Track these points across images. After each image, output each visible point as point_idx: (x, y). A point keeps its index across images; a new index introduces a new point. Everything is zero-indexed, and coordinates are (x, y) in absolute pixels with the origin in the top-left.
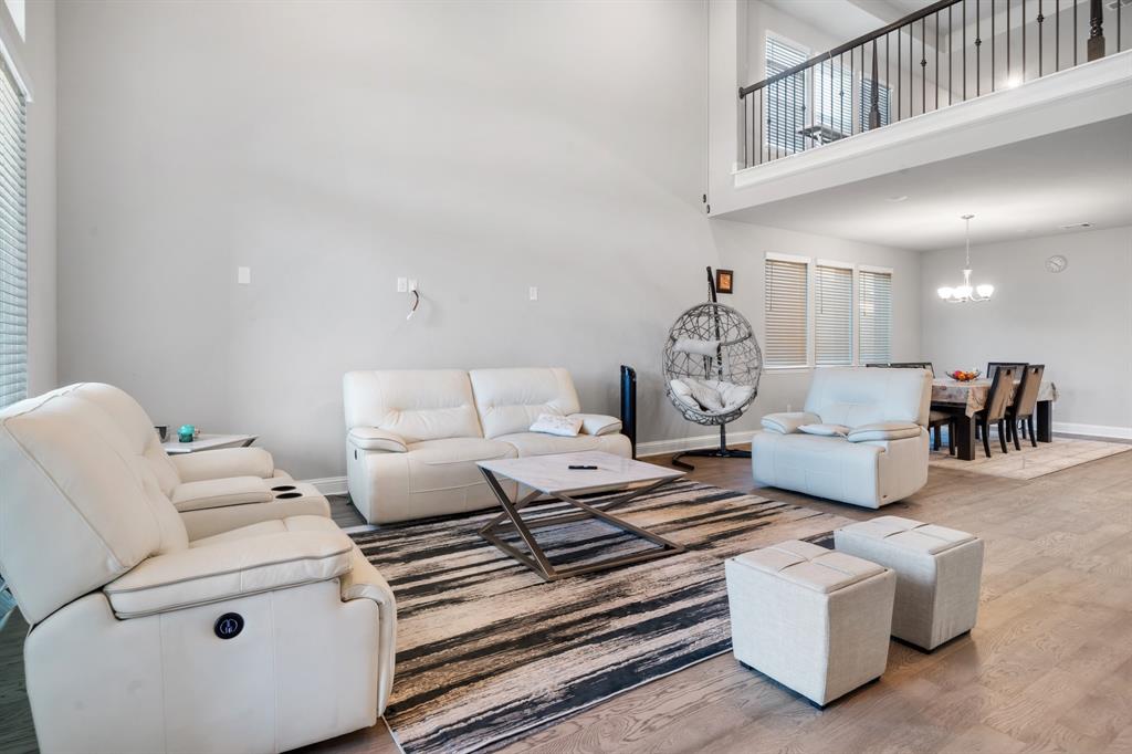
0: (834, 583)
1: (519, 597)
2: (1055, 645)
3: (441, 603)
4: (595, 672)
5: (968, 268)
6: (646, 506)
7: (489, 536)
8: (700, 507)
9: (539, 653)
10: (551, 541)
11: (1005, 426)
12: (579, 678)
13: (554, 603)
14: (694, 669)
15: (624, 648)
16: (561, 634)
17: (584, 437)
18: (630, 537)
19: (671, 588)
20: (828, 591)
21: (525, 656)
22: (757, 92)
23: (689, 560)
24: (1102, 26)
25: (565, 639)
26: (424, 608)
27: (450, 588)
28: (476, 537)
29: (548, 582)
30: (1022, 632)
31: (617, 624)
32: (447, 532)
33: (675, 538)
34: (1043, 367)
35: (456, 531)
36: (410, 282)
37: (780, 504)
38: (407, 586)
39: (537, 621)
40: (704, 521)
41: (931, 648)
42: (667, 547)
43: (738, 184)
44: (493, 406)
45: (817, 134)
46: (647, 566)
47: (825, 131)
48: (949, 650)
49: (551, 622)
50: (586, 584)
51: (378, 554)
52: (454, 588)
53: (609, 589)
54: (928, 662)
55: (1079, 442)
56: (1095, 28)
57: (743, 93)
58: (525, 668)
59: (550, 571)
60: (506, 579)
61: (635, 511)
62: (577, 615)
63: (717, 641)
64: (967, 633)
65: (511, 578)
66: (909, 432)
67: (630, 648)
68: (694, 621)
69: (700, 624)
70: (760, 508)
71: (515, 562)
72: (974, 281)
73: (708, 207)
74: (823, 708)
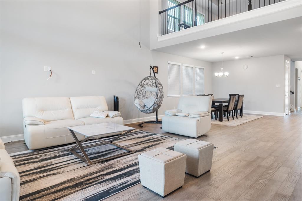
0: (167, 160)
1: (77, 171)
2: (231, 172)
3: (49, 175)
4: (96, 193)
5: (222, 67)
6: (127, 139)
7: (72, 152)
8: (143, 139)
9: (79, 189)
10: (93, 152)
11: (233, 112)
12: (90, 196)
13: (89, 172)
14: (128, 189)
15: (108, 185)
16: (88, 182)
17: (108, 118)
18: (119, 149)
19: (128, 164)
20: (165, 162)
21: (74, 190)
22: (164, 13)
23: (135, 155)
24: (251, 1)
25: (89, 183)
26: (42, 177)
27: (53, 170)
28: (68, 152)
29: (88, 165)
30: (223, 169)
31: (107, 177)
32: (58, 151)
33: (132, 149)
34: (244, 95)
35: (61, 150)
36: (49, 67)
37: (167, 136)
38: (38, 170)
39: (81, 178)
40: (144, 143)
41: (198, 176)
42: (129, 152)
43: (159, 40)
44: (78, 109)
45: (183, 26)
46: (122, 158)
47: (185, 25)
48: (203, 176)
49: (86, 178)
50: (101, 165)
51: (30, 160)
52: (55, 170)
53: (108, 166)
54: (197, 180)
55: (250, 116)
56: (249, 2)
57: (160, 13)
58: (72, 194)
59: (89, 162)
60: (74, 165)
61: (123, 141)
62: (95, 175)
63: (138, 180)
64: (209, 171)
65: (76, 165)
66: (206, 115)
67: (109, 184)
68: (132, 174)
69: (134, 175)
70: (161, 138)
71: (79, 159)
72: (224, 71)
73: (141, 46)
74: (164, 197)
